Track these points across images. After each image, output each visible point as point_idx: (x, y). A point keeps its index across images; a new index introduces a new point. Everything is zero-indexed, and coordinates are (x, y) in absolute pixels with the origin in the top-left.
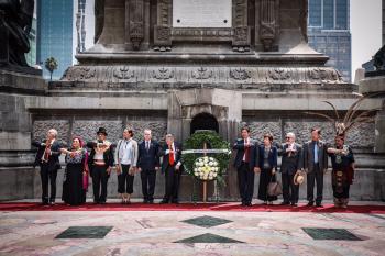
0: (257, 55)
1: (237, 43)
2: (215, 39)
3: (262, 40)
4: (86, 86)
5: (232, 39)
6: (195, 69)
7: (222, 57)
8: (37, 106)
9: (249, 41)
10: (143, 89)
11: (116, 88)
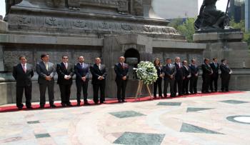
0: (133, 17)
1: (121, 9)
2: (106, 6)
3: (135, 10)
4: (30, 29)
5: (118, 7)
6: (100, 23)
7: (114, 17)
8: (7, 41)
9: (127, 9)
10: (72, 33)
11: (53, 31)
